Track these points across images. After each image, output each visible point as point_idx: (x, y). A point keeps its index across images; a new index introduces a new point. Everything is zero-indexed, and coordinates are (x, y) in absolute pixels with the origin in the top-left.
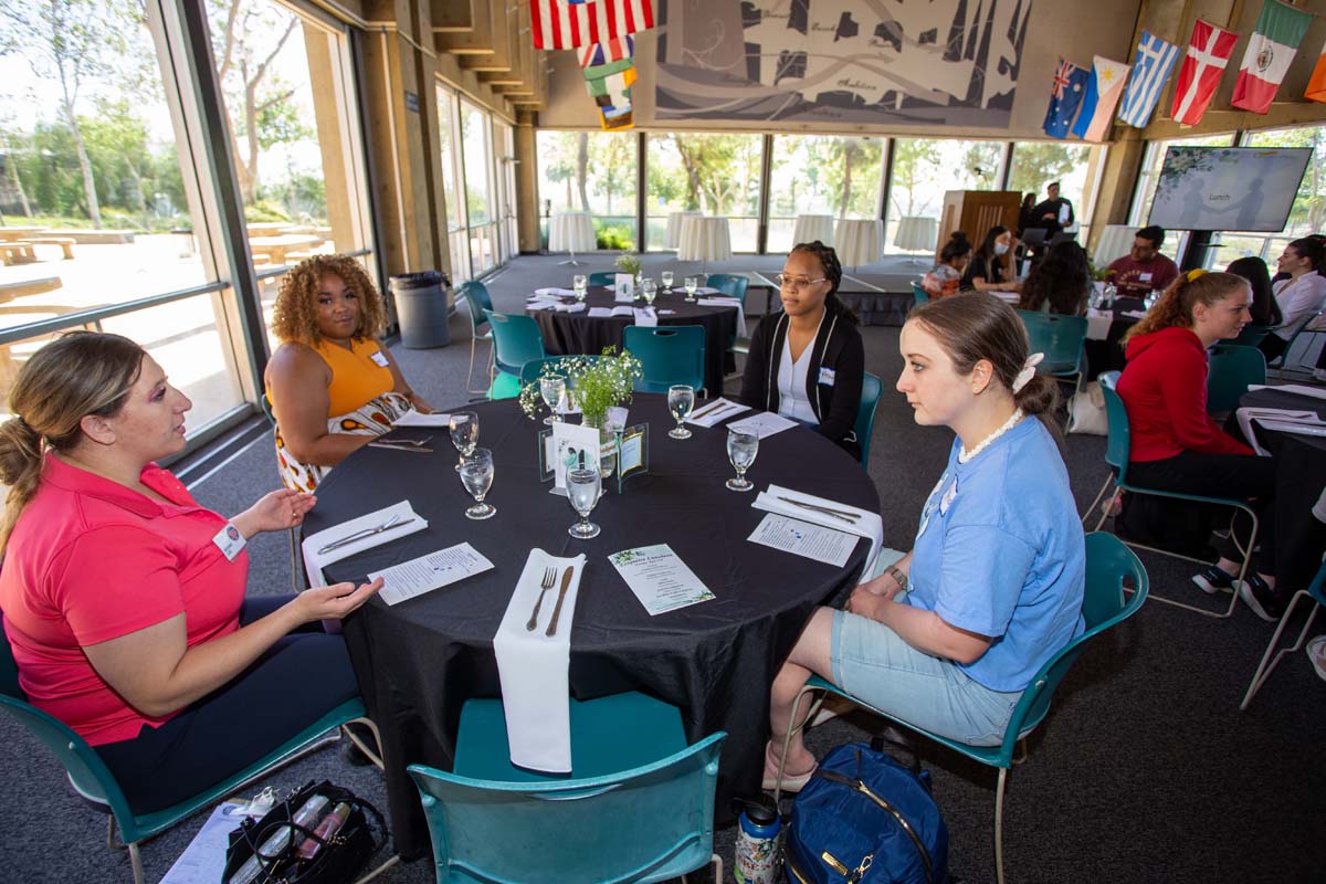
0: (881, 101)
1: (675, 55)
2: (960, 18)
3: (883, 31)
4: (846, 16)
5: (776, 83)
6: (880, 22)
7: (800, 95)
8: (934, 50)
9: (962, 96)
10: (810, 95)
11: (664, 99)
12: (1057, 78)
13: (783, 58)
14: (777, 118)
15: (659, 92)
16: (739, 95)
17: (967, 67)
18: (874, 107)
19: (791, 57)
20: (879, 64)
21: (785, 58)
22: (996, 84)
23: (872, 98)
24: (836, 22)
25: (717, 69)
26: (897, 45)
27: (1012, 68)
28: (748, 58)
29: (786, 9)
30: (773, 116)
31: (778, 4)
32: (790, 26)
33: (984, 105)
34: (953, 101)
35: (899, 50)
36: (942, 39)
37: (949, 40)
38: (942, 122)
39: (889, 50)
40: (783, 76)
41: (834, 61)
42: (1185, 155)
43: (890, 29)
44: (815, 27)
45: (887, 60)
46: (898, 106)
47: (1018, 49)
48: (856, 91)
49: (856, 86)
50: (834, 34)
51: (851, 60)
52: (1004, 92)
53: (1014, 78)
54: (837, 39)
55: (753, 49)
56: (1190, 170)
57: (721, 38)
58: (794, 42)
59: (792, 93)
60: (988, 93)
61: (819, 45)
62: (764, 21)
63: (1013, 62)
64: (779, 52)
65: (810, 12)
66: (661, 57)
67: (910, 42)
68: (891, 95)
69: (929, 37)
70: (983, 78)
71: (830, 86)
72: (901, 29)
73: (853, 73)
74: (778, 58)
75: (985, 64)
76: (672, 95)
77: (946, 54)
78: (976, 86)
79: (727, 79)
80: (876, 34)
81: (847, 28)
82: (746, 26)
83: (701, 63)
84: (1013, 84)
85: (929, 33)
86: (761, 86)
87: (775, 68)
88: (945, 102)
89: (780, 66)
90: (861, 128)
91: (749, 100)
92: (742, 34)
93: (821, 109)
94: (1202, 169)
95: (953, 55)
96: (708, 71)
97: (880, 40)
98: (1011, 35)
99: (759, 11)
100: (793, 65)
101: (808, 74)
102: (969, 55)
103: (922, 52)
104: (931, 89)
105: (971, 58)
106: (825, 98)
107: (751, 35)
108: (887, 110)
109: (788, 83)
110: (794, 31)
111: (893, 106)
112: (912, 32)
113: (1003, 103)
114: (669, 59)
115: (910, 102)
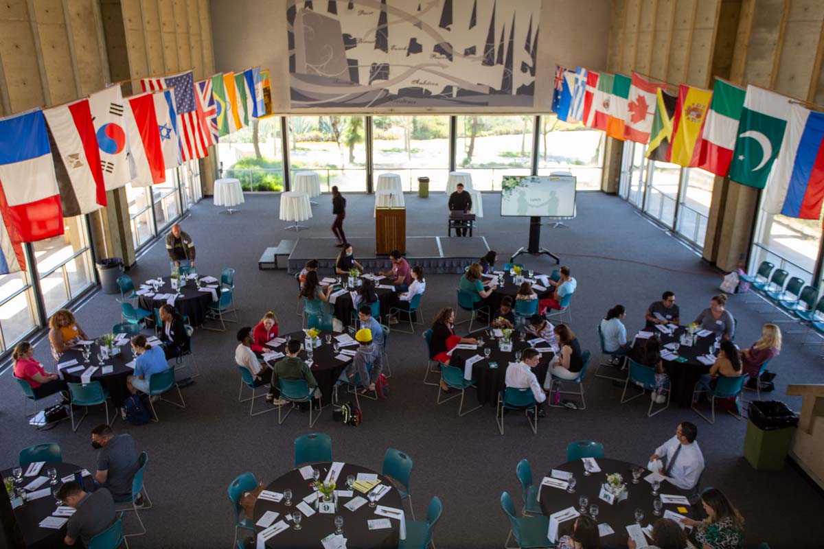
0: (442, 93)
1: (302, 67)
2: (491, 38)
3: (439, 49)
4: (413, 41)
5: (370, 83)
6: (436, 43)
7: (387, 91)
8: (475, 59)
9: (498, 87)
10: (394, 90)
11: (296, 95)
12: (556, 78)
13: (373, 68)
14: (373, 105)
15: (292, 91)
16: (346, 92)
17: (499, 69)
18: (438, 97)
19: (378, 67)
20: (439, 69)
21: (374, 68)
22: (520, 79)
23: (436, 91)
24: (407, 44)
25: (330, 76)
26: (450, 57)
27: (530, 68)
28: (350, 69)
29: (372, 37)
30: (370, 104)
31: (367, 34)
32: (376, 48)
33: (514, 92)
34: (492, 91)
35: (451, 60)
36: (480, 51)
37: (485, 52)
38: (486, 104)
39: (445, 61)
40: (374, 79)
41: (408, 68)
42: (512, 180)
43: (443, 47)
44: (393, 47)
45: (444, 67)
46: (454, 95)
47: (534, 56)
48: (425, 87)
49: (424, 83)
50: (406, 52)
51: (420, 67)
52: (527, 84)
53: (533, 74)
54: (408, 55)
55: (353, 63)
56: (516, 187)
57: (331, 57)
58: (380, 58)
59: (381, 89)
60: (516, 85)
61: (397, 59)
62: (359, 45)
63: (531, 65)
64: (370, 64)
65: (389, 39)
66: (292, 68)
67: (458, 54)
68: (448, 89)
69: (471, 51)
70: (511, 75)
71: (407, 84)
72: (451, 47)
73: (421, 76)
74: (370, 68)
75: (512, 66)
76: (300, 93)
77: (484, 62)
78: (507, 81)
79: (337, 82)
80: (435, 51)
81: (414, 47)
82: (347, 48)
83: (319, 72)
84: (533, 79)
85: (470, 49)
86: (361, 85)
87: (369, 74)
88: (487, 91)
89: (372, 73)
90: (429, 110)
91: (351, 95)
92: (345, 54)
93: (402, 99)
94: (522, 186)
95: (488, 62)
96: (323, 77)
97: (438, 55)
98: (527, 48)
99: (355, 39)
100: (381, 72)
101: (391, 77)
102: (500, 61)
103: (468, 61)
104: (476, 84)
105: (501, 63)
106: (404, 92)
107: (351, 54)
108: (447, 98)
109: (378, 83)
110: (379, 51)
111: (451, 95)
112: (459, 48)
113: (527, 91)
114: (298, 70)
115: (462, 92)
